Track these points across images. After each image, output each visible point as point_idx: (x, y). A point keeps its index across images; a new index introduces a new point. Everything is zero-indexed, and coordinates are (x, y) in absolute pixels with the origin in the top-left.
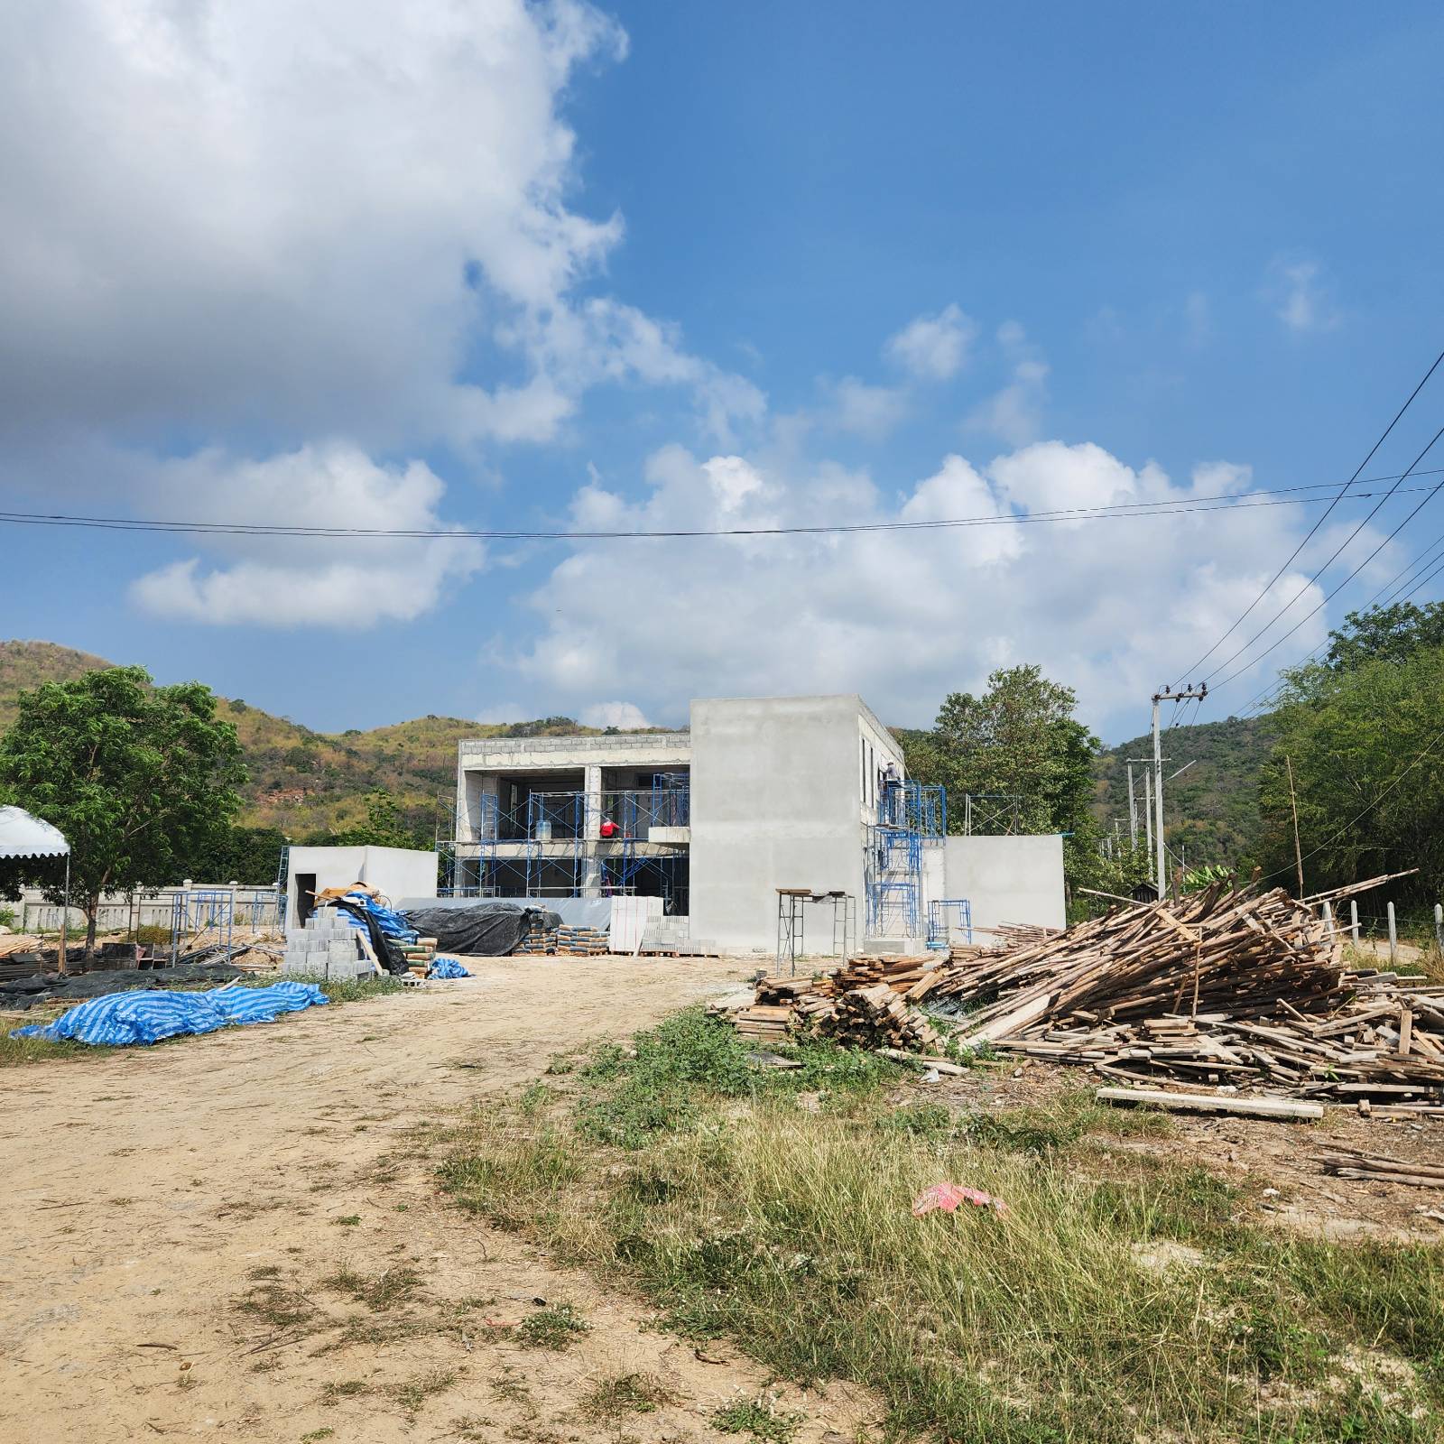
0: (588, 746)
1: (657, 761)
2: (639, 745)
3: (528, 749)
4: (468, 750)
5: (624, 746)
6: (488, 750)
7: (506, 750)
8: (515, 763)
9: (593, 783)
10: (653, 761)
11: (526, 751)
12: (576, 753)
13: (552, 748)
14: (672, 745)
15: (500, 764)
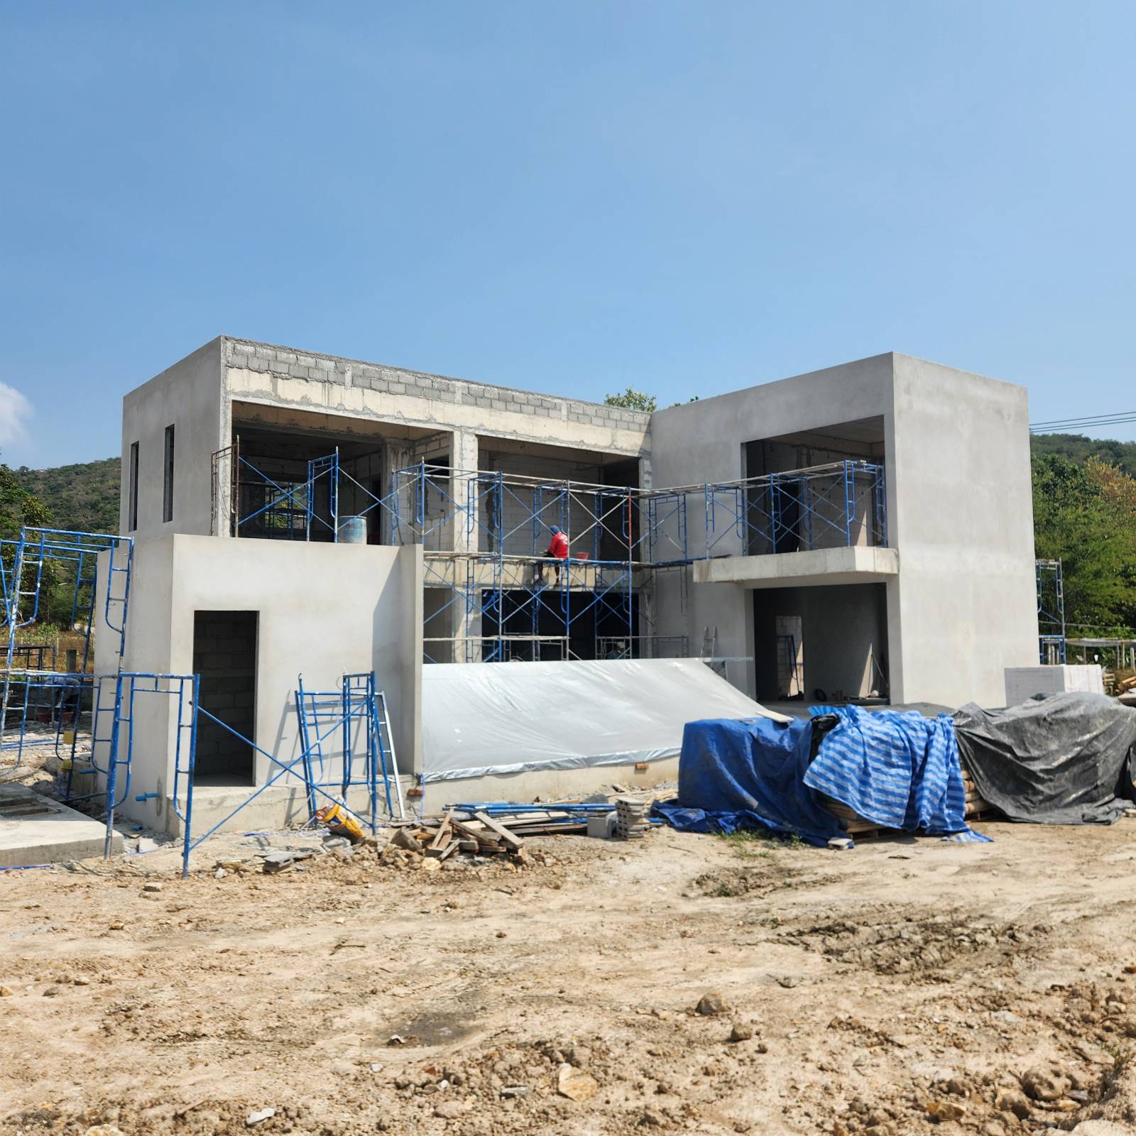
0: (458, 397)
1: (557, 439)
2: (531, 409)
3: (359, 381)
4: (240, 361)
5: (511, 406)
6: (282, 368)
7: (318, 375)
8: (335, 403)
9: (465, 459)
10: (550, 438)
11: (354, 385)
12: (439, 404)
13: (401, 388)
14: (574, 417)
15: (305, 400)
